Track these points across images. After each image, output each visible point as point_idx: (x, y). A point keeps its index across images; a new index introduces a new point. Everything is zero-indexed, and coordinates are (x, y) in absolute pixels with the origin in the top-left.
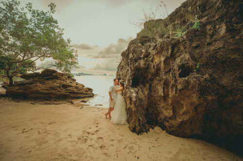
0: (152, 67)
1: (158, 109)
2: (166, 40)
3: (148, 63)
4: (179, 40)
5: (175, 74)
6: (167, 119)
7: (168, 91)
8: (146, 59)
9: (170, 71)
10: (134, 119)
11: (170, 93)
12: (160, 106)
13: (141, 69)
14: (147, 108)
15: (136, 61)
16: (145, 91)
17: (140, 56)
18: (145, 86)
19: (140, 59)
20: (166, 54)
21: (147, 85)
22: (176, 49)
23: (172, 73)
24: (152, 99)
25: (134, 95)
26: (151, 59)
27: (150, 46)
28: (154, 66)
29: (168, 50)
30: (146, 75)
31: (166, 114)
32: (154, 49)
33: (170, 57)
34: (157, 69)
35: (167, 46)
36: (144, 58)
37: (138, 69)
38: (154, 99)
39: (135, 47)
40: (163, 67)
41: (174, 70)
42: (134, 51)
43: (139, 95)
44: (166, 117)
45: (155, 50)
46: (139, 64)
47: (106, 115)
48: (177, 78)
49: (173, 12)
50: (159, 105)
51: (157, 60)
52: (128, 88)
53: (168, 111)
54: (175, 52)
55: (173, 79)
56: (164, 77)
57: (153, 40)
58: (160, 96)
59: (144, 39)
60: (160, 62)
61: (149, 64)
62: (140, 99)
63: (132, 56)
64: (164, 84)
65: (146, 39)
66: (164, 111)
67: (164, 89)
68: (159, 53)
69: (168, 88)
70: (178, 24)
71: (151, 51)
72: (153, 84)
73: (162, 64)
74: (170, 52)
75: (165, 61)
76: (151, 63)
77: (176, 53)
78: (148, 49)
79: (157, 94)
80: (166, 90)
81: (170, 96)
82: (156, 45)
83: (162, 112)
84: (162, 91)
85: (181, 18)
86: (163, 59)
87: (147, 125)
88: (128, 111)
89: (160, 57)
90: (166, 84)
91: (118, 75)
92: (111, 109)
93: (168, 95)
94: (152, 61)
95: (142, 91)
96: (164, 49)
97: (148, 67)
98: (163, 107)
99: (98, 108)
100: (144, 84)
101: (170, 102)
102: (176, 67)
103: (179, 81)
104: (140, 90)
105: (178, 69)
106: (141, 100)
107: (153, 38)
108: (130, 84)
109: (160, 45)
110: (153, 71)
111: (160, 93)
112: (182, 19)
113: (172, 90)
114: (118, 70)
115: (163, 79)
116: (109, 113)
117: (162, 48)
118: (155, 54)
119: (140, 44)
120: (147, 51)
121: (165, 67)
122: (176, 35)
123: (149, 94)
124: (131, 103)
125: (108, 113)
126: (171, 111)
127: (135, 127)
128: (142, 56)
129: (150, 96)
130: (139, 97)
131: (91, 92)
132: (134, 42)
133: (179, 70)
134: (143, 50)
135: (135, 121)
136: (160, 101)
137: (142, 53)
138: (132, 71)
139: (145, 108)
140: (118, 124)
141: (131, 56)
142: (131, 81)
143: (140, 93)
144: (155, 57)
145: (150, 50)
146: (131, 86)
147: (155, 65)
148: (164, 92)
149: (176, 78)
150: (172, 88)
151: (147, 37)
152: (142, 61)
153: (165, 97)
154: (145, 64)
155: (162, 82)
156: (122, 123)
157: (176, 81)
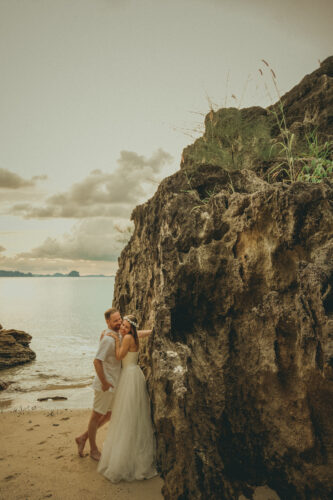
0: (236, 274)
1: (264, 418)
2: (276, 187)
3: (221, 256)
4: (319, 192)
5: (310, 302)
6: (296, 460)
7: (292, 357)
8: (214, 243)
9: (294, 287)
10: (181, 461)
11: (299, 364)
12: (266, 409)
13: (201, 277)
14: (224, 416)
15: (183, 248)
16: (214, 352)
17: (193, 234)
18: (214, 335)
19: (196, 242)
20: (278, 233)
21: (222, 332)
22: (310, 220)
23: (302, 301)
24: (241, 381)
25: (179, 370)
26: (230, 245)
27: (227, 204)
28: (241, 270)
29: (284, 221)
30: (217, 295)
31: (292, 441)
32: (240, 212)
33: (294, 244)
34: (251, 279)
35: (283, 207)
36: (208, 240)
37: (188, 277)
38: (247, 382)
39: (179, 203)
40: (272, 275)
41: (309, 290)
42: (176, 217)
43: (197, 369)
44: (292, 451)
45: (244, 216)
46: (194, 260)
47: (80, 442)
48: (320, 319)
49: (296, 89)
50: (264, 402)
51: (250, 250)
52: (158, 346)
53: (298, 428)
54: (308, 227)
55: (305, 319)
56: (276, 310)
57: (235, 180)
58: (267, 374)
59: (208, 176)
60: (261, 258)
61: (224, 261)
62: (198, 383)
63: (169, 233)
64: (278, 330)
65: (214, 175)
66: (284, 429)
67: (277, 349)
68: (257, 227)
69: (290, 346)
70: (312, 127)
71: (229, 220)
72: (242, 331)
73: (268, 265)
74: (291, 226)
75: (275, 255)
76: (231, 257)
77: (311, 233)
78: (222, 212)
79: (257, 363)
80: (283, 352)
81: (301, 374)
82: (246, 203)
83: (278, 432)
84: (273, 357)
85: (322, 109)
86: (269, 248)
87: (226, 484)
88: (161, 430)
89: (260, 239)
90: (284, 332)
91: (121, 283)
92: (98, 420)
93: (293, 368)
94: (235, 251)
95: (207, 352)
96: (273, 216)
97: (221, 272)
98: (280, 411)
99: (52, 414)
100: (209, 326)
101: (303, 396)
102: (313, 280)
103: (326, 329)
104: (200, 349)
105: (319, 287)
106: (202, 386)
107: (236, 174)
108: (166, 330)
109: (257, 202)
110: (239, 284)
111: (266, 362)
112: (325, 112)
113: (306, 354)
114: (123, 266)
115: (273, 317)
116: (90, 435)
117: (266, 214)
118: (245, 229)
119: (193, 193)
120: (216, 219)
121: (277, 275)
122: (307, 167)
123: (228, 364)
124: (169, 403)
125: (86, 436)
126: (308, 431)
127: (186, 491)
128: (202, 234)
129: (232, 373)
130: (194, 376)
131: (26, 345)
132: (174, 182)
133: (323, 291)
134: (205, 215)
135: (184, 472)
136: (266, 391)
137: (203, 222)
138: (169, 281)
139: (218, 416)
140: (123, 481)
141: (165, 231)
142: (168, 319)
143: (200, 360)
144: (244, 238)
145: (228, 216)
146: (167, 335)
147: (245, 265)
148: (278, 360)
149: (315, 318)
150: (305, 347)
151: (217, 169)
152: (201, 249)
153: (285, 376)
154: (212, 261)
155: (271, 327)
156: (139, 475)
157: (316, 326)
